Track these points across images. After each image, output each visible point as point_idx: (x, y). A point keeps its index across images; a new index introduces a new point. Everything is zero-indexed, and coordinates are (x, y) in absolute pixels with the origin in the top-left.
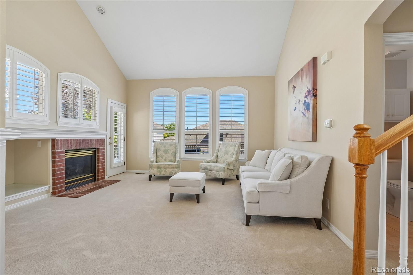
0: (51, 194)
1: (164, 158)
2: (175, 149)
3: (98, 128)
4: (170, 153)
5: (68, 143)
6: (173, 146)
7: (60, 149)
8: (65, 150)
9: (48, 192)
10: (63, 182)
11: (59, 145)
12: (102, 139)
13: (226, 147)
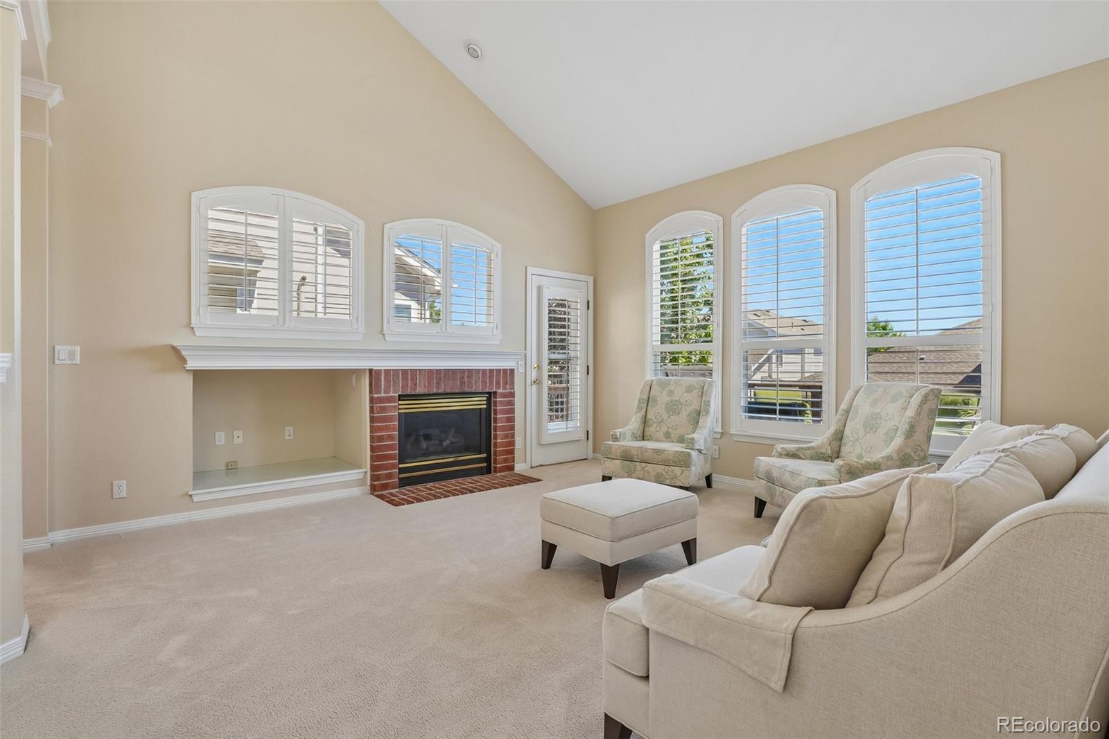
0: (369, 488)
1: (664, 429)
2: (699, 403)
3: (498, 343)
4: (684, 413)
5: (405, 379)
6: (695, 393)
7: (385, 393)
8: (397, 395)
9: (361, 482)
10: (393, 466)
11: (383, 383)
12: (505, 371)
13: (875, 402)
